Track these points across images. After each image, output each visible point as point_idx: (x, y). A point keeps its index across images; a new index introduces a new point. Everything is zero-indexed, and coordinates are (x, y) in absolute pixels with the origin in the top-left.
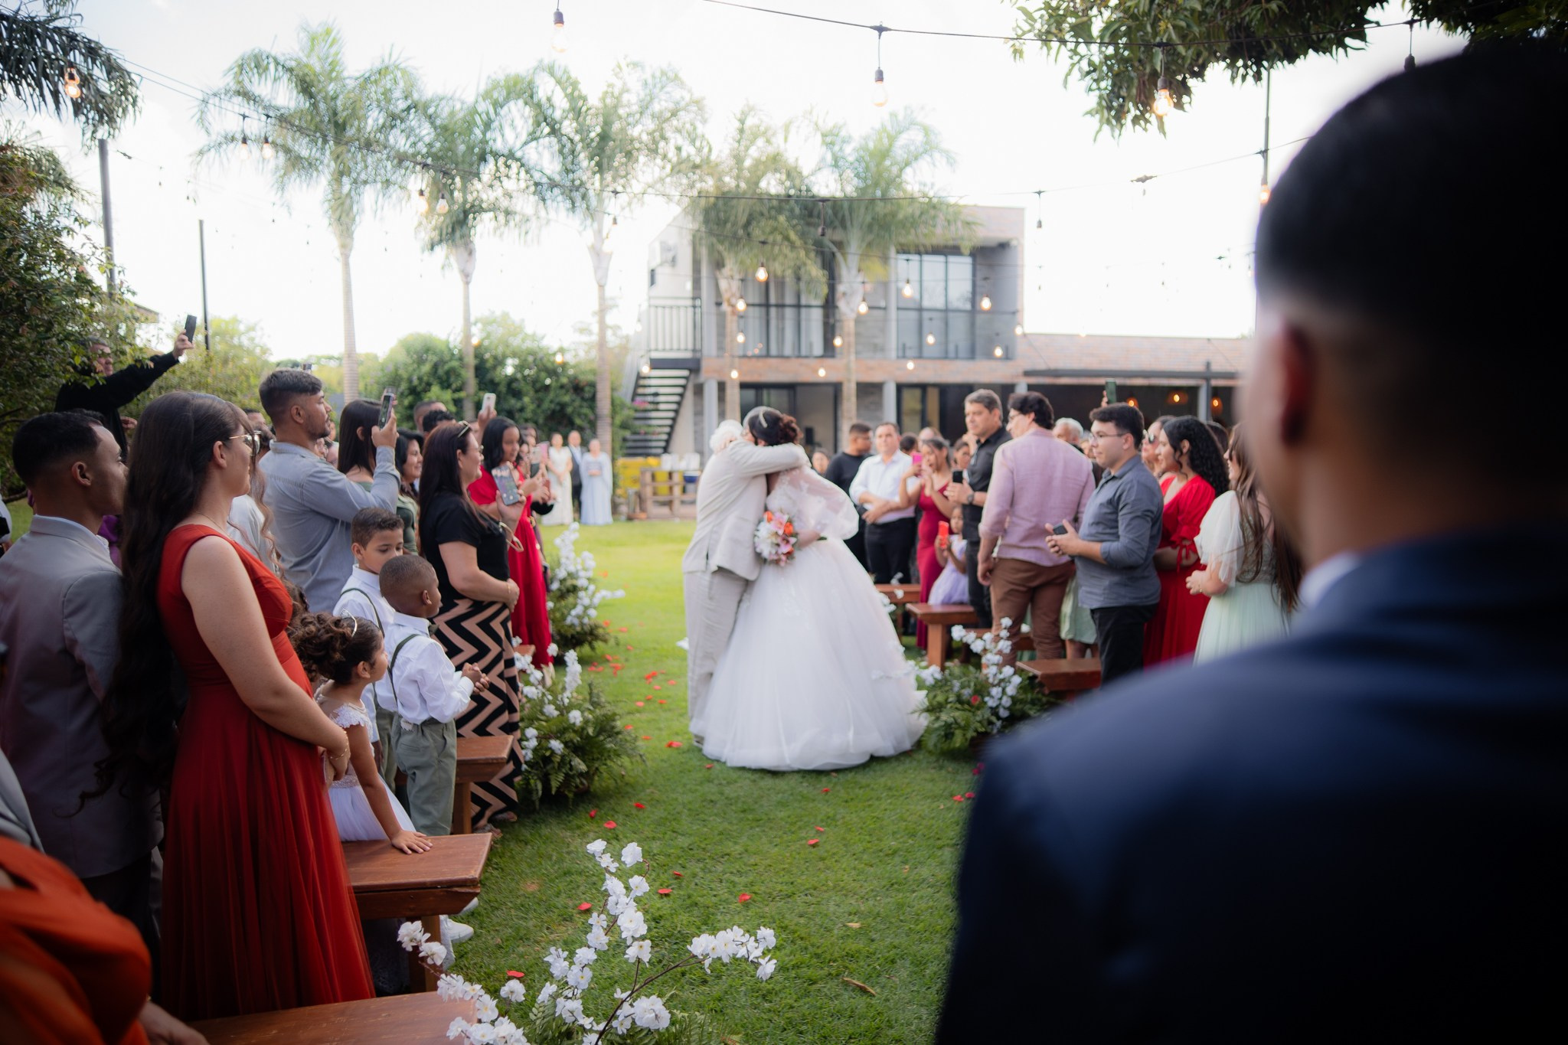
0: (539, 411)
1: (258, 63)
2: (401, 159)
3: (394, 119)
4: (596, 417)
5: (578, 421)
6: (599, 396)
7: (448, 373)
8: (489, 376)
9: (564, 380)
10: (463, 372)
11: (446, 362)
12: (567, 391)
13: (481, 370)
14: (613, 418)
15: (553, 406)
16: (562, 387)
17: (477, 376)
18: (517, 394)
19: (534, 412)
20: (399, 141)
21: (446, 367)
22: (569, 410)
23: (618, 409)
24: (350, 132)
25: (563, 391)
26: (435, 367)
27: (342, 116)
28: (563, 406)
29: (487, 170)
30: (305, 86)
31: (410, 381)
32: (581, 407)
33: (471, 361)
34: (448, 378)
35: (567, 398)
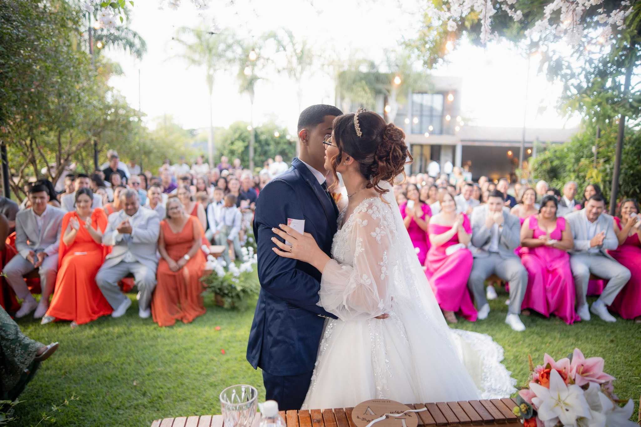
1: (184, 29)
2: (230, 61)
3: (229, 46)
7: (245, 137)
8: (259, 139)
9: (286, 141)
10: (250, 137)
11: (244, 134)
13: (256, 136)
15: (281, 149)
16: (285, 143)
17: (255, 139)
18: (268, 145)
20: (229, 54)
24: (214, 51)
26: (241, 134)
27: (211, 46)
28: (285, 149)
29: (260, 63)
30: (199, 36)
31: (231, 138)
33: (253, 133)
35: (285, 146)
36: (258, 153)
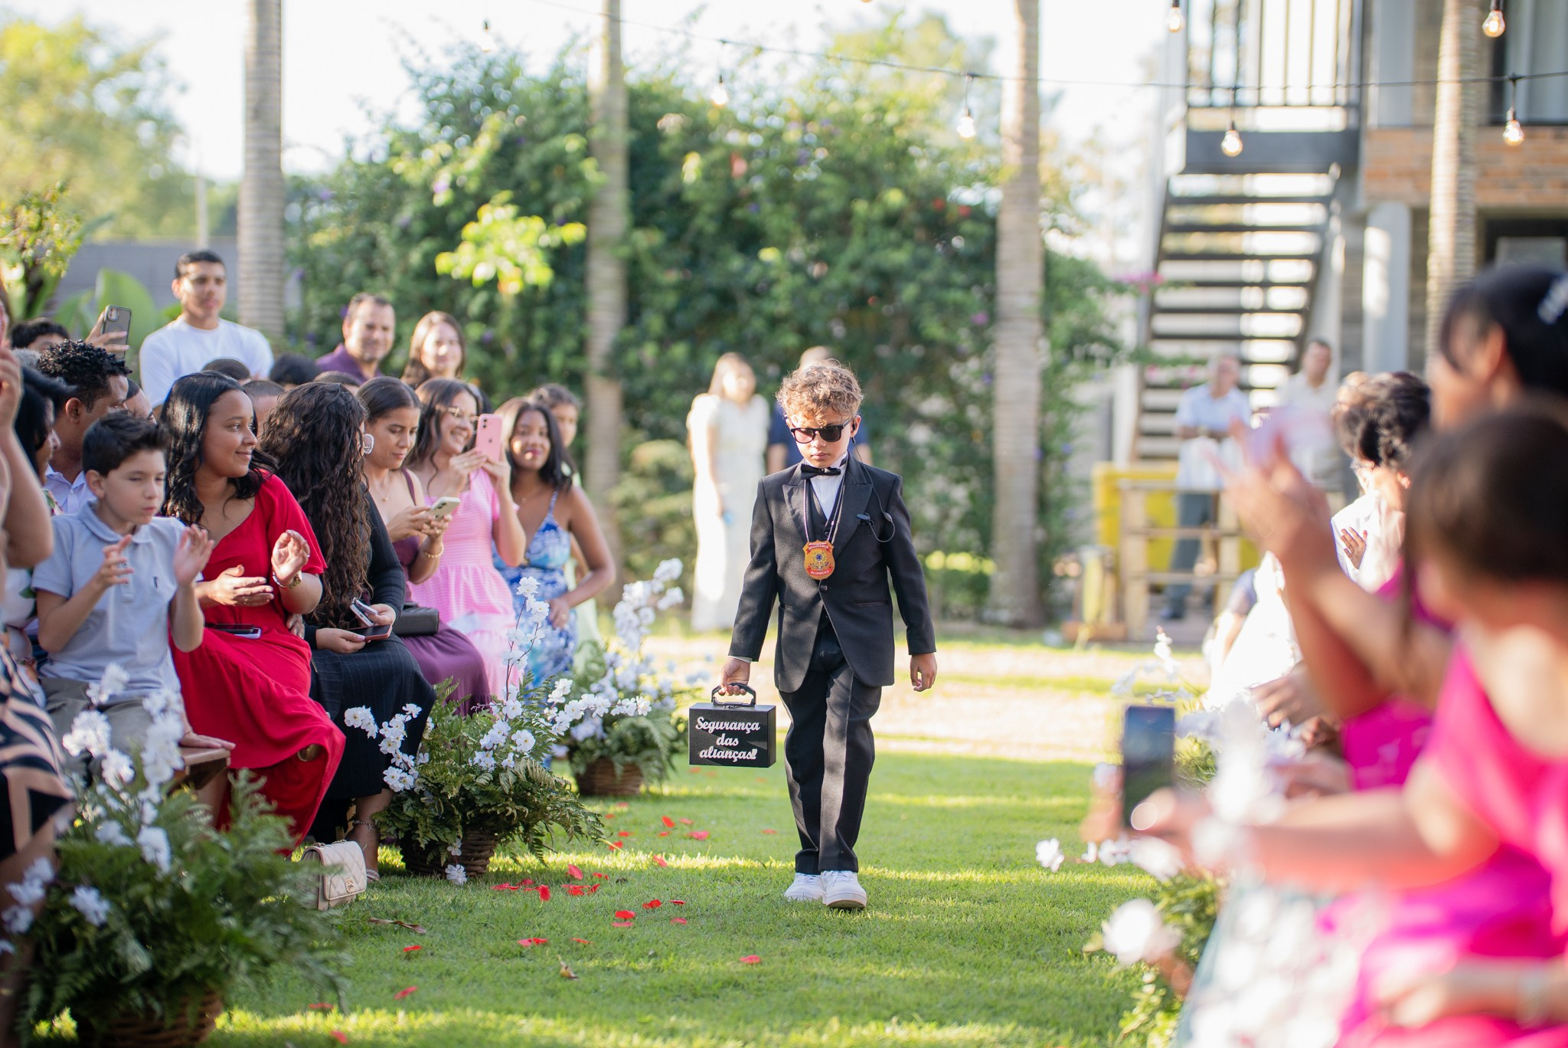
0: (814, 295)
4: (993, 317)
5: (934, 329)
6: (1008, 250)
7: (544, 169)
8: (668, 185)
9: (894, 198)
10: (588, 167)
11: (543, 140)
12: (907, 236)
14: (1047, 324)
15: (856, 279)
16: (892, 220)
17: (633, 185)
19: (794, 294)
21: (539, 153)
22: (909, 292)
23: (1065, 293)
25: (893, 235)
26: (508, 150)
28: (887, 280)
31: (427, 192)
32: (946, 284)
33: (620, 137)
34: (546, 187)
35: (900, 257)
36: (654, 323)
